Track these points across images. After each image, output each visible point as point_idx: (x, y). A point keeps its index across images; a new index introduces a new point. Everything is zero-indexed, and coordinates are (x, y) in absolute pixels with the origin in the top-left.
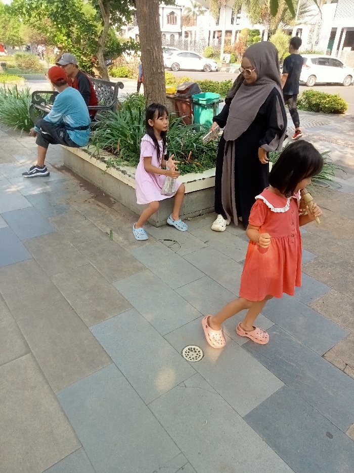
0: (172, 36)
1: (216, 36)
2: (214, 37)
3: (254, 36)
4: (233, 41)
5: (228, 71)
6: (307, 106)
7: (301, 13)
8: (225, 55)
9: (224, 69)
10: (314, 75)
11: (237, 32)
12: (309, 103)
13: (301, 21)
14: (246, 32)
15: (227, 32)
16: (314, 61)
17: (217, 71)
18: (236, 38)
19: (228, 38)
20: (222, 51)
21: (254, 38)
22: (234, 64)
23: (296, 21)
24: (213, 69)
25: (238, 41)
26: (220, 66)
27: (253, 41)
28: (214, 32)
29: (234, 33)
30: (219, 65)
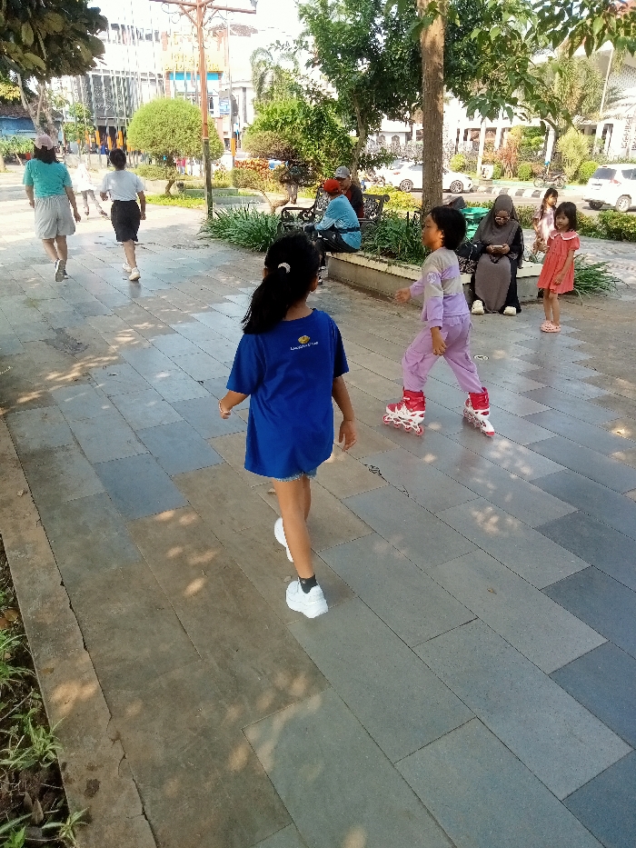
0: (395, 138)
1: (469, 137)
2: (465, 139)
3: (532, 137)
4: (497, 144)
5: (489, 191)
6: (605, 233)
7: (610, 101)
8: (484, 166)
9: (482, 188)
10: (628, 196)
11: (504, 130)
12: (608, 228)
13: (609, 112)
14: (518, 132)
15: (488, 130)
16: (627, 174)
17: (471, 191)
18: (501, 142)
19: (490, 139)
20: (480, 161)
21: (533, 141)
22: (498, 181)
23: (601, 114)
24: (466, 188)
25: (505, 145)
26: (477, 185)
27: (530, 145)
28: (466, 132)
29: (499, 132)
30: (476, 181)
